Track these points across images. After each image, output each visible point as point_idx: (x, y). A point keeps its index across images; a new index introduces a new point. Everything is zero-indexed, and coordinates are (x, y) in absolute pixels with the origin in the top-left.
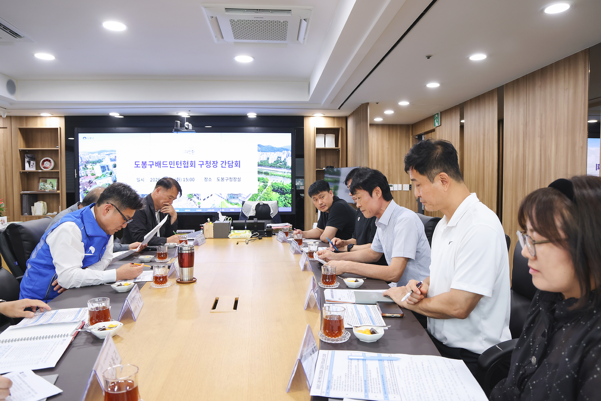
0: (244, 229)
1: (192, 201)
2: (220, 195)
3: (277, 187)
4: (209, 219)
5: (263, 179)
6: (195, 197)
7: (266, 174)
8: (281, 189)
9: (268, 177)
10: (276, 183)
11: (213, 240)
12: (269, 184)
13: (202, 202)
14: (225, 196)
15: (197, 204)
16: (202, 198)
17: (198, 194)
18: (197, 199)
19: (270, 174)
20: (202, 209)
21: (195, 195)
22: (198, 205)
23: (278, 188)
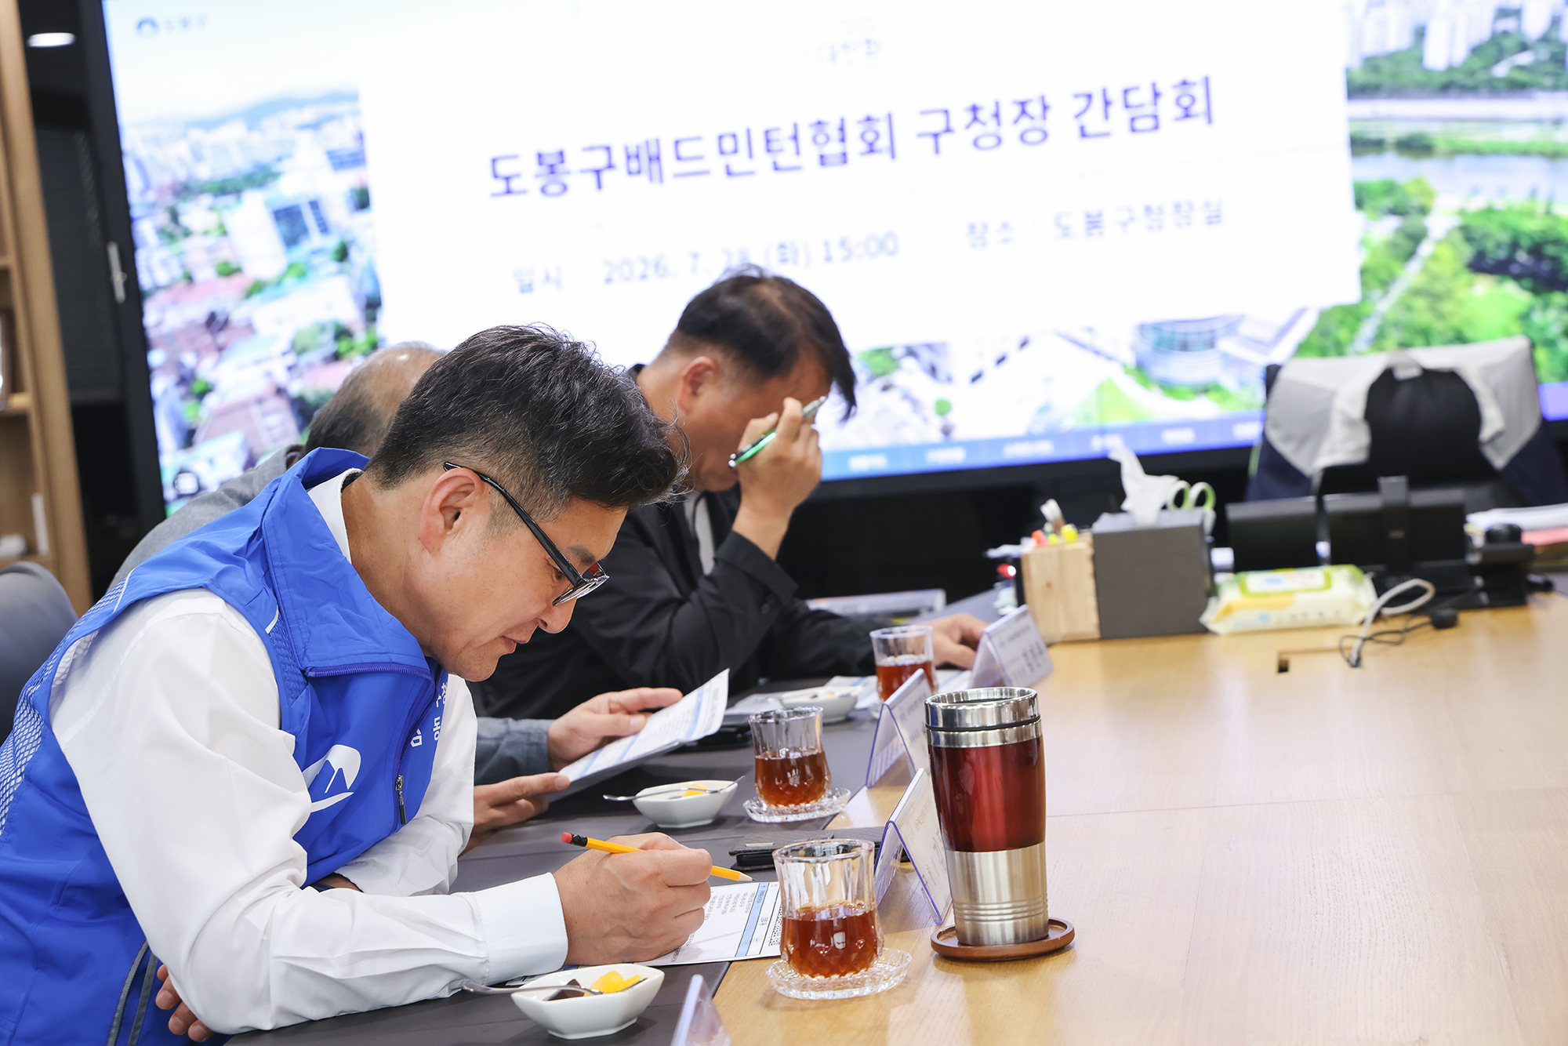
0: (1308, 559)
1: (892, 397)
2: (1085, 338)
3: (1505, 237)
4: (1051, 509)
5: (1390, 188)
6: (909, 363)
7: (1415, 147)
8: (1536, 251)
9: (1426, 170)
10: (1489, 211)
11: (1094, 653)
12: (1440, 223)
13: (959, 393)
14: (1124, 345)
15: (929, 410)
16: (959, 365)
17: (930, 347)
18: (925, 379)
19: (1441, 145)
20: (970, 445)
21: (911, 352)
22: (936, 423)
23: (1515, 245)
